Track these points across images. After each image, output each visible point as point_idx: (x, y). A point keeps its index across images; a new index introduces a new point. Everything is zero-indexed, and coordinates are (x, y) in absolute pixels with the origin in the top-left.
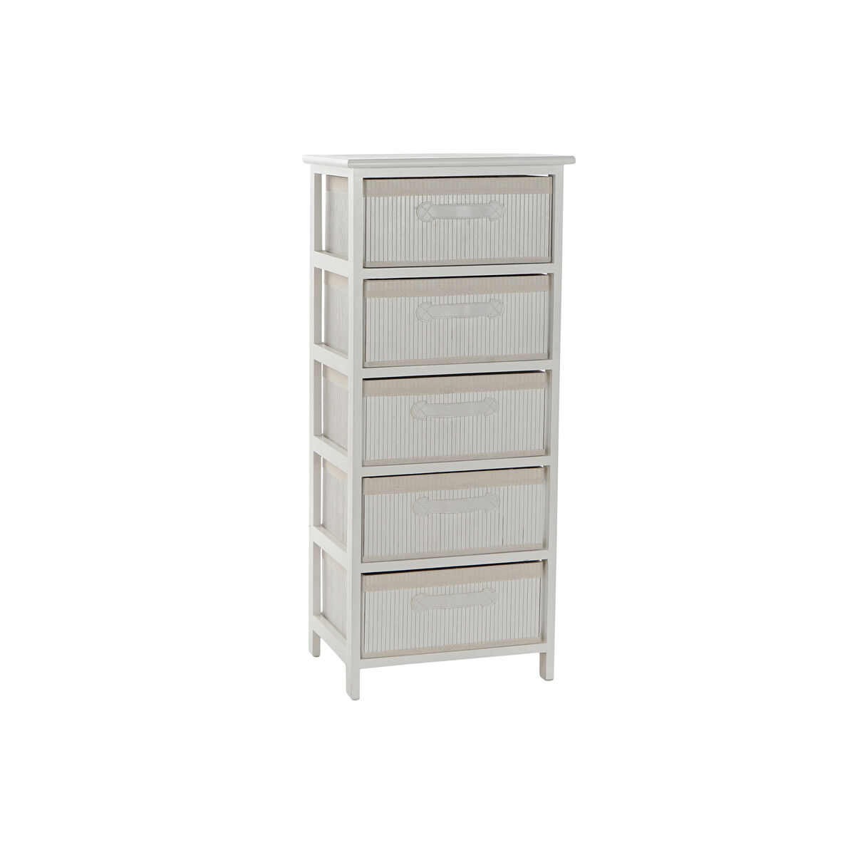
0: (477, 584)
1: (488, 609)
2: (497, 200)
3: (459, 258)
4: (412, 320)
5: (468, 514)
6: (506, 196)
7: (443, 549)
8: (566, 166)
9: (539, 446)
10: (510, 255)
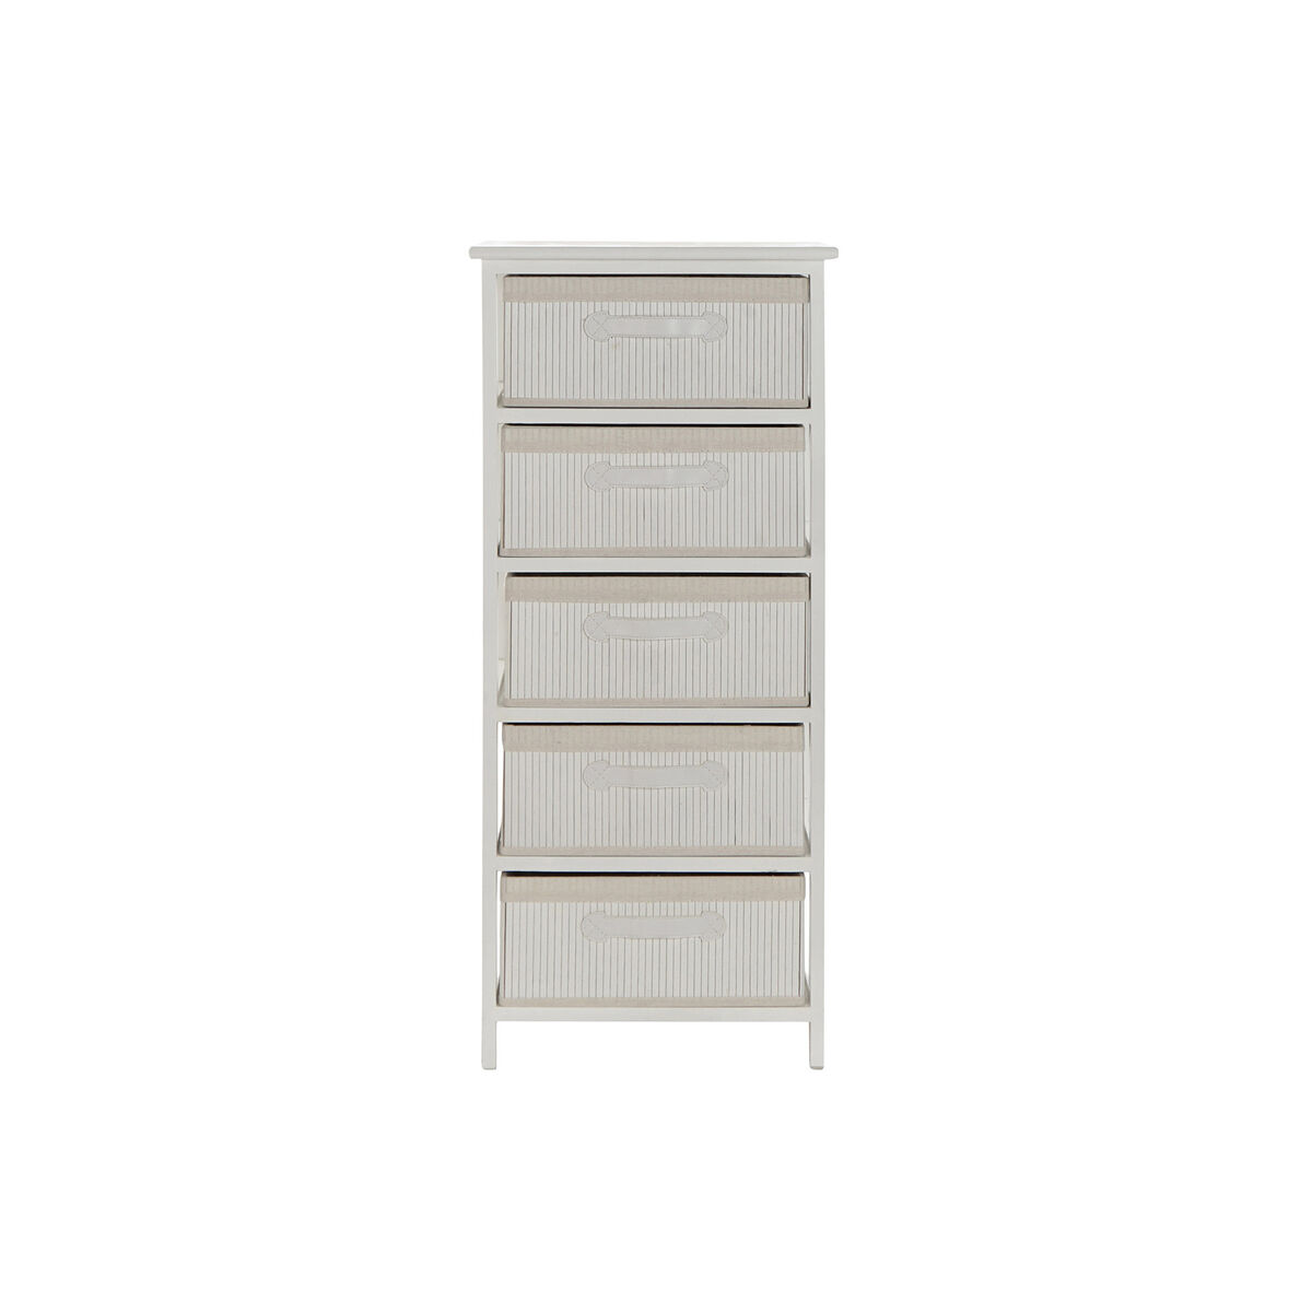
0: (692, 904)
1: (712, 944)
2: (716, 311)
3: (654, 397)
4: (578, 488)
5: (676, 791)
6: (730, 305)
7: (634, 844)
8: (827, 262)
9: (798, 693)
10: (738, 394)
